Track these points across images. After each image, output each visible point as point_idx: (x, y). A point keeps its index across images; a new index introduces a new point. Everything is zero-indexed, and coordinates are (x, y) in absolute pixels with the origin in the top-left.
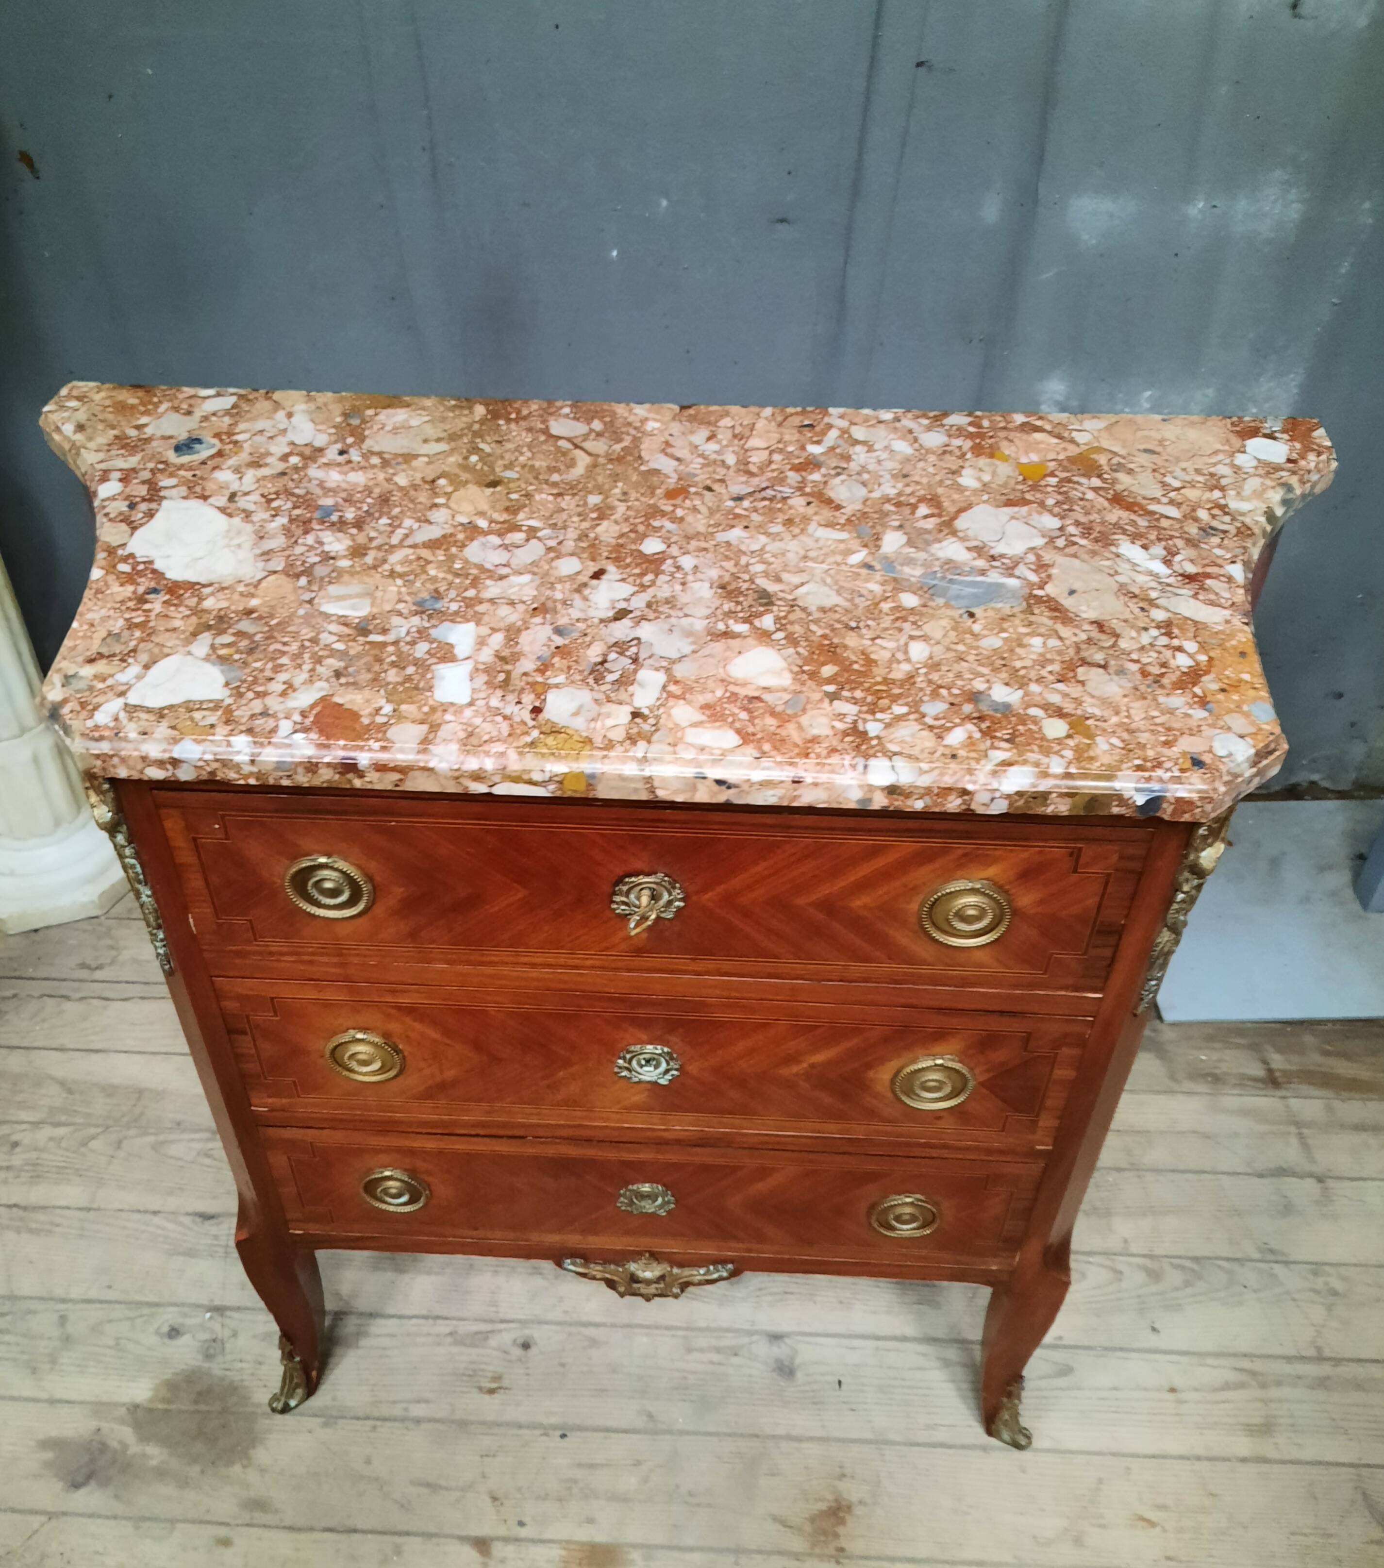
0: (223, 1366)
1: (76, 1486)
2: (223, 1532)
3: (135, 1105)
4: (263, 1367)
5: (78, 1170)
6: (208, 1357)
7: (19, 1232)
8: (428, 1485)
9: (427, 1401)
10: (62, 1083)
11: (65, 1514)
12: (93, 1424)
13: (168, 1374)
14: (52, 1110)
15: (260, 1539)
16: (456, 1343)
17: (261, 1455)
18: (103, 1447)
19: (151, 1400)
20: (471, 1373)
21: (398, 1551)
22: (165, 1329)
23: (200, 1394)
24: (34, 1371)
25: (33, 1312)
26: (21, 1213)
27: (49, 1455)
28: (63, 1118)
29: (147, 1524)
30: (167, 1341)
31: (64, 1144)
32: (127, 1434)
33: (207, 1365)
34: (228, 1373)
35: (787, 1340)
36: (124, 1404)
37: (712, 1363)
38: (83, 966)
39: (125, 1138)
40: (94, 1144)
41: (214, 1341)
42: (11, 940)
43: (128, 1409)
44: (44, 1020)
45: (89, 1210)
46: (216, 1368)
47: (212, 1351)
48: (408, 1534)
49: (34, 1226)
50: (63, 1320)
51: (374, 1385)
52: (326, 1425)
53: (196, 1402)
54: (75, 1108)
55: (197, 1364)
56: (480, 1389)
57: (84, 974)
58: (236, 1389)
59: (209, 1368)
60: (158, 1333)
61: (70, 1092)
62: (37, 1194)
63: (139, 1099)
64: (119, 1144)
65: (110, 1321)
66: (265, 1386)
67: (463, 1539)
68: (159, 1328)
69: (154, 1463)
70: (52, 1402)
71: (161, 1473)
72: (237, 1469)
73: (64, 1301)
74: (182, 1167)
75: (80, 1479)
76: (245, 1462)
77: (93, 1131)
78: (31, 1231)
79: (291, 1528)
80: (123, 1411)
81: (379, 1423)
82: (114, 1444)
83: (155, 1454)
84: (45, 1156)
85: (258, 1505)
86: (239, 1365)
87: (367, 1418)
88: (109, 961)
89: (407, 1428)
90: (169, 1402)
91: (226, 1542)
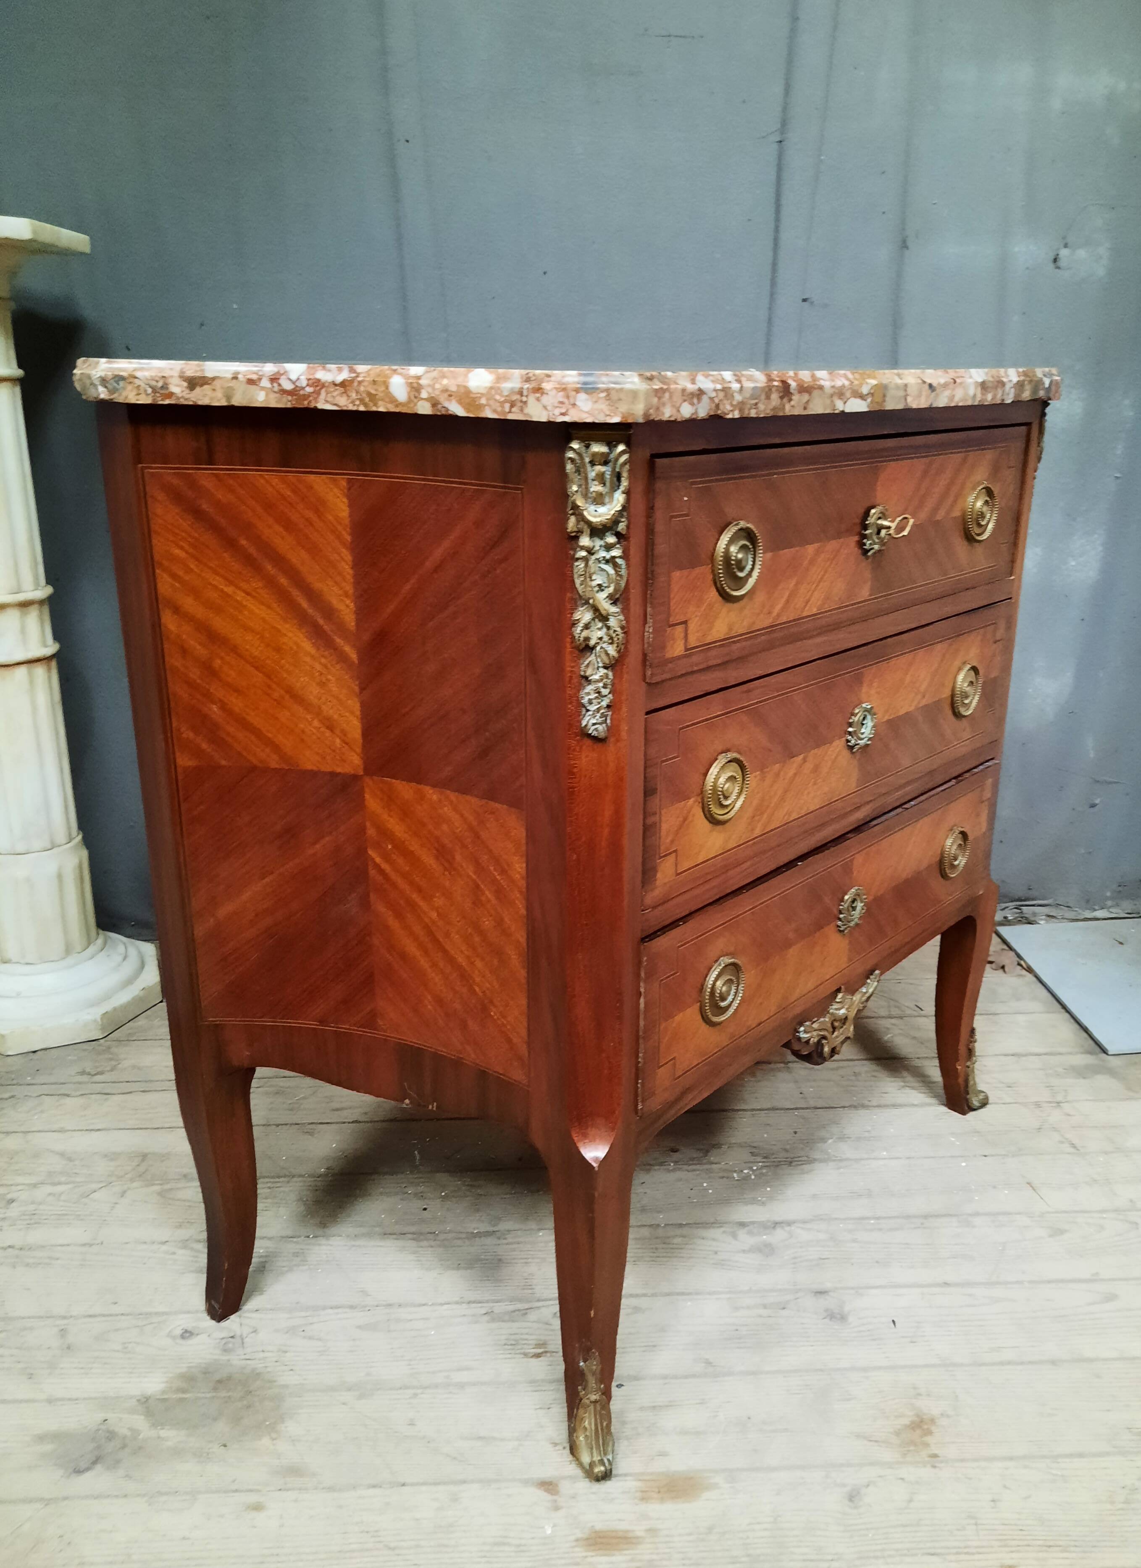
0: (244, 1357)
1: (78, 1472)
2: (252, 1498)
3: (138, 1165)
4: (287, 1354)
5: (79, 1215)
6: (226, 1351)
7: (14, 1267)
8: (480, 1438)
9: (468, 1369)
10: (62, 1155)
11: (65, 1498)
12: (101, 1416)
13: (183, 1368)
14: (50, 1174)
15: (296, 1501)
16: (493, 1320)
17: (291, 1427)
18: (111, 1435)
19: (164, 1392)
20: (513, 1342)
21: (455, 1499)
22: (178, 1332)
23: (220, 1382)
24: (31, 1376)
25: (31, 1329)
26: (16, 1252)
27: (48, 1447)
28: (63, 1179)
29: (164, 1498)
30: (180, 1341)
31: (63, 1198)
32: (140, 1422)
33: (225, 1358)
34: (249, 1362)
35: (831, 1294)
36: (131, 1397)
37: (761, 1316)
38: (83, 1073)
39: (129, 1189)
40: (95, 1196)
41: (232, 1337)
42: (9, 1059)
43: (138, 1401)
44: (42, 1112)
45: (91, 1245)
46: (236, 1360)
47: (230, 1345)
48: (464, 1482)
49: (31, 1261)
50: (63, 1332)
51: (410, 1360)
52: (361, 1397)
53: (215, 1389)
54: (75, 1171)
55: (216, 1357)
56: (526, 1355)
57: (85, 1078)
58: (259, 1374)
59: (229, 1360)
60: (170, 1335)
61: (70, 1159)
62: (36, 1236)
63: (143, 1160)
64: (123, 1194)
65: (117, 1330)
66: (292, 1370)
67: (526, 1482)
68: (170, 1332)
69: (169, 1443)
70: (50, 1401)
71: (177, 1453)
72: (266, 1441)
73: (64, 1318)
74: (190, 1206)
75: (83, 1465)
76: (274, 1435)
77: (94, 1186)
78: (27, 1265)
79: (331, 1489)
80: (133, 1402)
81: (419, 1391)
82: (123, 1431)
83: (171, 1436)
84: (41, 1207)
85: (294, 1471)
86: (262, 1355)
87: (406, 1387)
88: (108, 1068)
89: (450, 1393)
90: (184, 1391)
91: (258, 1507)
